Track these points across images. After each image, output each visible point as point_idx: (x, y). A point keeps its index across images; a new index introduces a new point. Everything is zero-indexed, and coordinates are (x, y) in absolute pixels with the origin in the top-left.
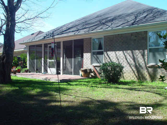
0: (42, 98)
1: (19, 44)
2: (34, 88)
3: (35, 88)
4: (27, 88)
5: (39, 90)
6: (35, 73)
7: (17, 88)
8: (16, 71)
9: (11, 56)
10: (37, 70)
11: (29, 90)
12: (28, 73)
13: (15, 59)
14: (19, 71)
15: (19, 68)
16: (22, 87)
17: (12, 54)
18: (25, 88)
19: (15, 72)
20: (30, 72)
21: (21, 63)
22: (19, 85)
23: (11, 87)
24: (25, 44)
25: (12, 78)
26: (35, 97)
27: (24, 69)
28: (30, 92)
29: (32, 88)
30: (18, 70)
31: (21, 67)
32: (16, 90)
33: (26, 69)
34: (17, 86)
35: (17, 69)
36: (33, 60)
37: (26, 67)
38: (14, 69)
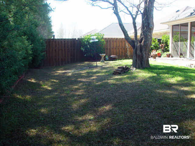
0: (183, 89)
1: (161, 23)
2: (174, 75)
3: (176, 76)
4: (166, 75)
5: (179, 79)
6: (179, 58)
7: (155, 75)
8: (156, 55)
9: (149, 37)
10: (181, 54)
11: (168, 78)
12: (170, 58)
13: (156, 41)
14: (160, 56)
15: (159, 51)
16: (160, 73)
17: (151, 36)
18: (164, 75)
19: (155, 57)
20: (172, 57)
21: (162, 46)
22: (157, 71)
23: (148, 73)
24: (168, 24)
25: (150, 63)
26: (174, 87)
27: (166, 53)
28: (169, 81)
29: (172, 76)
30: (159, 54)
31: (162, 50)
32: (154, 77)
33: (168, 53)
34: (155, 73)
35: (157, 53)
36: (177, 43)
37: (168, 51)
38: (154, 53)
